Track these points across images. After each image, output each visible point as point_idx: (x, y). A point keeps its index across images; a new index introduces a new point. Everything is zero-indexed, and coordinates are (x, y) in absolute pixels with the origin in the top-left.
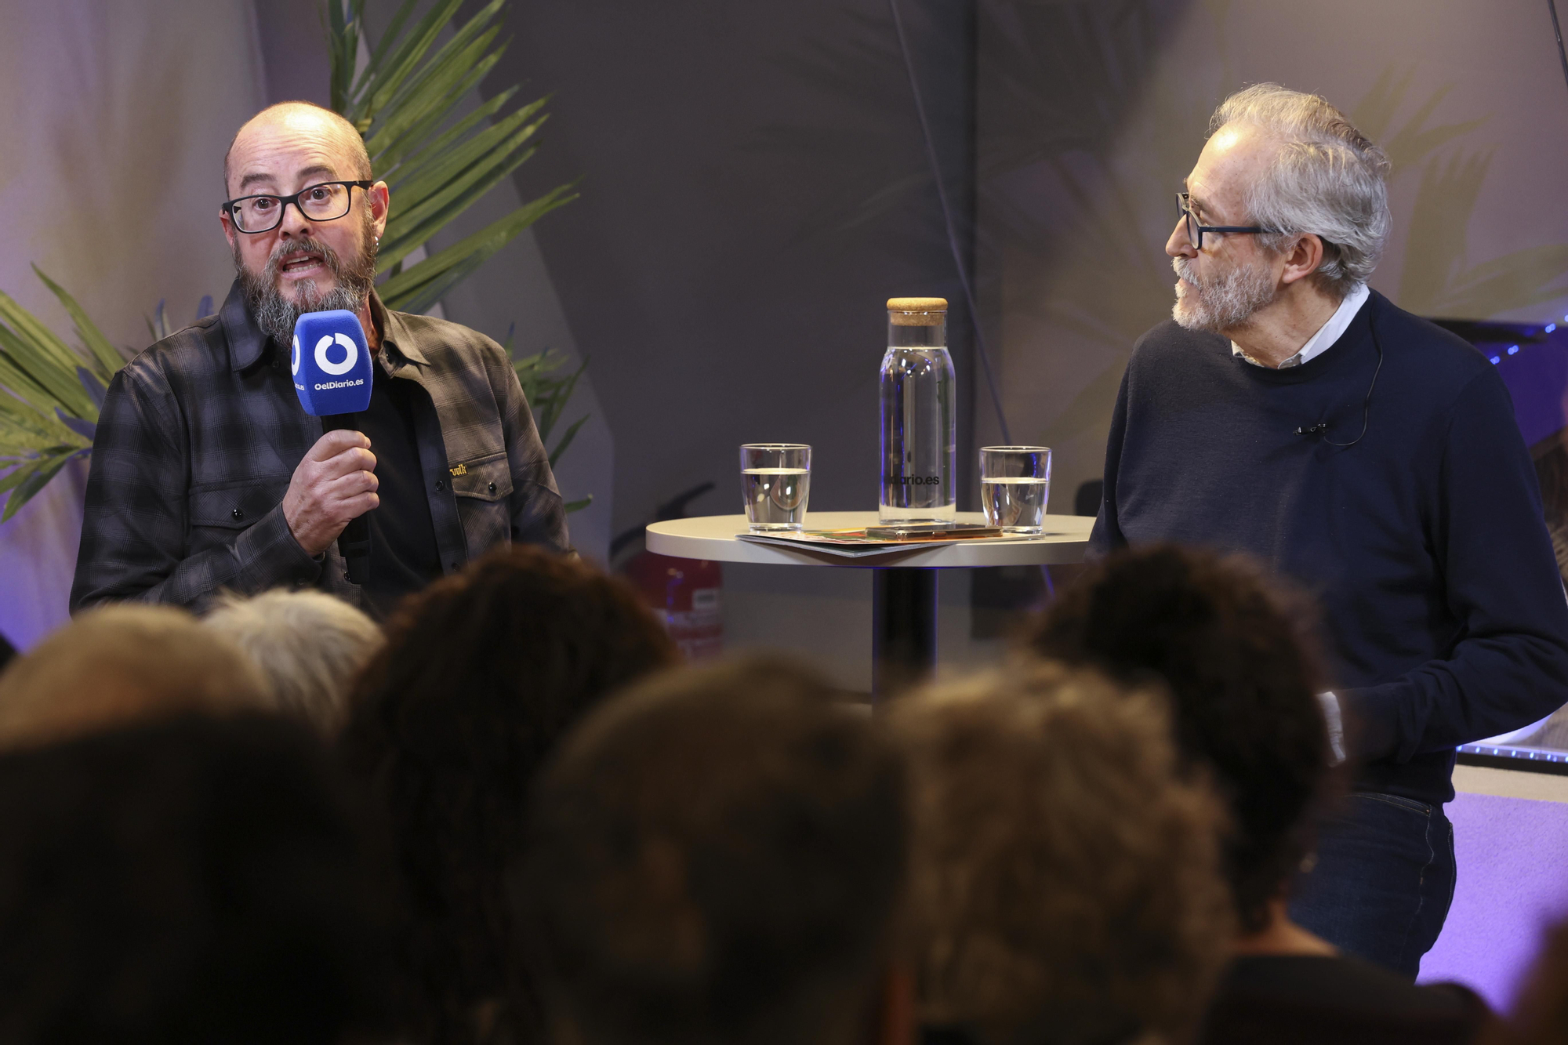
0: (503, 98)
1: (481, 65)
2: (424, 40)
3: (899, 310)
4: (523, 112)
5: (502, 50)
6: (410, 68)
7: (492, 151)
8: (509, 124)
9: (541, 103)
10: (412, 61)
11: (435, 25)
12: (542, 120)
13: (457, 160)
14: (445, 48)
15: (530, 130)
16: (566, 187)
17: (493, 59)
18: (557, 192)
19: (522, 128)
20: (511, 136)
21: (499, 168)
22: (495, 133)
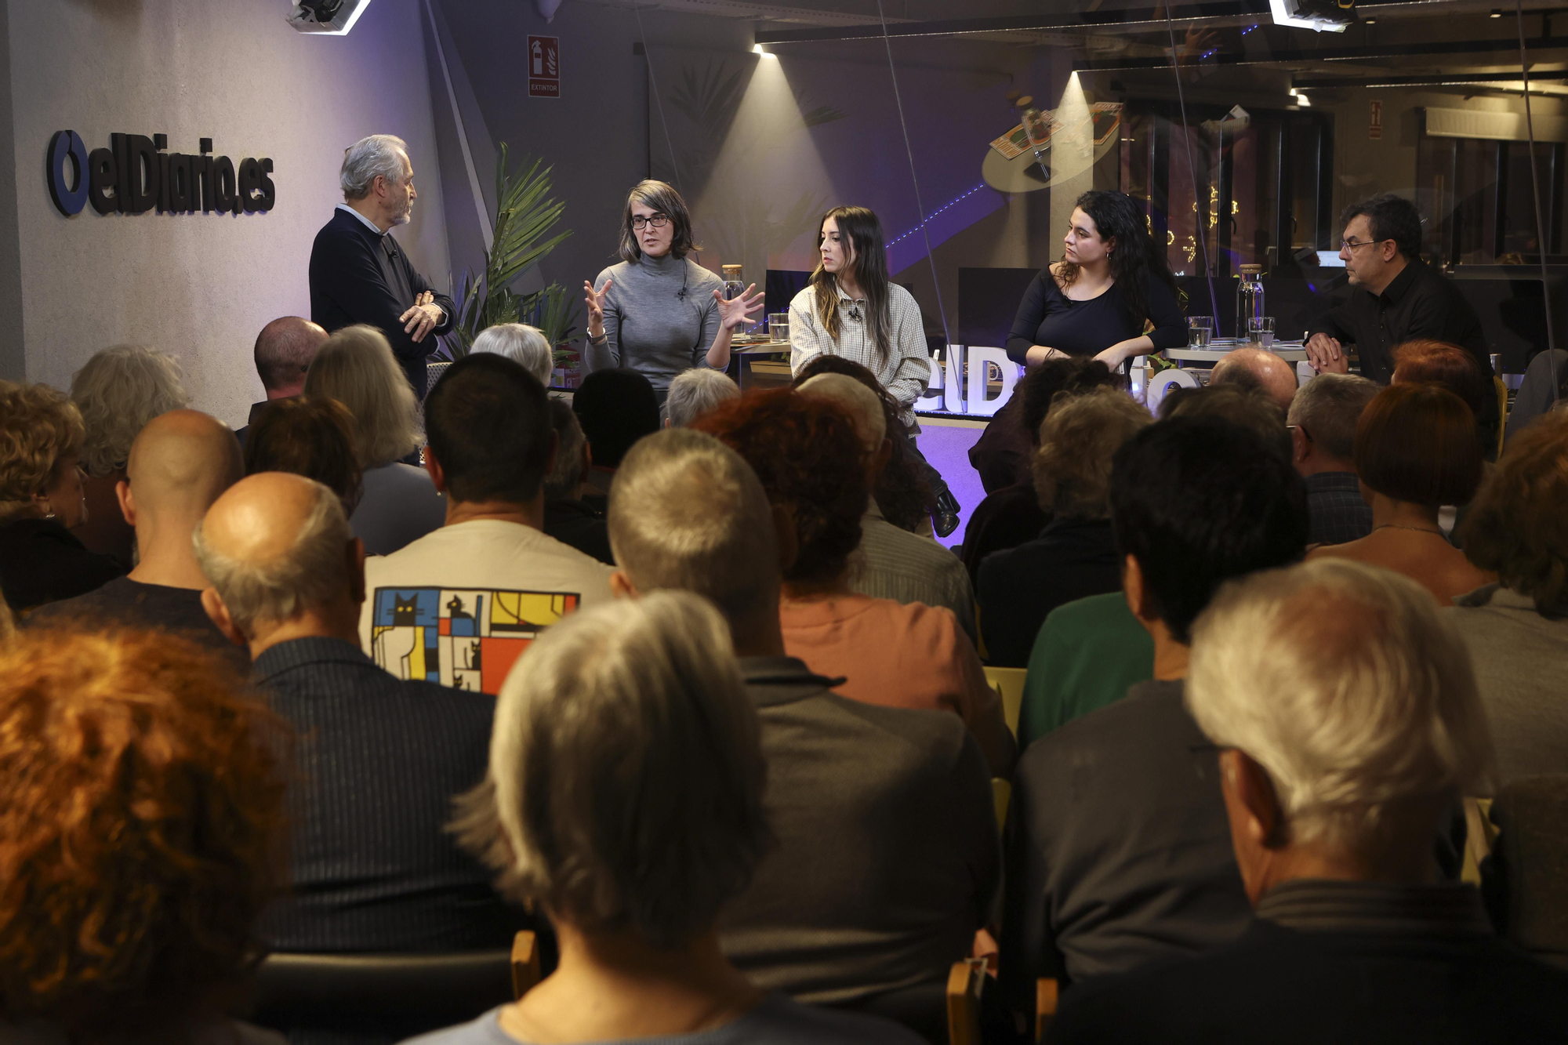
0: (551, 201)
1: (544, 190)
2: (523, 183)
3: (727, 269)
4: (557, 206)
5: (551, 185)
6: (519, 191)
7: (547, 218)
8: (553, 210)
9: (563, 202)
10: (520, 189)
11: (527, 177)
12: (563, 208)
13: (536, 221)
14: (531, 185)
15: (559, 211)
16: (569, 231)
17: (548, 188)
18: (566, 233)
19: (557, 211)
20: (553, 213)
21: (549, 224)
22: (548, 212)
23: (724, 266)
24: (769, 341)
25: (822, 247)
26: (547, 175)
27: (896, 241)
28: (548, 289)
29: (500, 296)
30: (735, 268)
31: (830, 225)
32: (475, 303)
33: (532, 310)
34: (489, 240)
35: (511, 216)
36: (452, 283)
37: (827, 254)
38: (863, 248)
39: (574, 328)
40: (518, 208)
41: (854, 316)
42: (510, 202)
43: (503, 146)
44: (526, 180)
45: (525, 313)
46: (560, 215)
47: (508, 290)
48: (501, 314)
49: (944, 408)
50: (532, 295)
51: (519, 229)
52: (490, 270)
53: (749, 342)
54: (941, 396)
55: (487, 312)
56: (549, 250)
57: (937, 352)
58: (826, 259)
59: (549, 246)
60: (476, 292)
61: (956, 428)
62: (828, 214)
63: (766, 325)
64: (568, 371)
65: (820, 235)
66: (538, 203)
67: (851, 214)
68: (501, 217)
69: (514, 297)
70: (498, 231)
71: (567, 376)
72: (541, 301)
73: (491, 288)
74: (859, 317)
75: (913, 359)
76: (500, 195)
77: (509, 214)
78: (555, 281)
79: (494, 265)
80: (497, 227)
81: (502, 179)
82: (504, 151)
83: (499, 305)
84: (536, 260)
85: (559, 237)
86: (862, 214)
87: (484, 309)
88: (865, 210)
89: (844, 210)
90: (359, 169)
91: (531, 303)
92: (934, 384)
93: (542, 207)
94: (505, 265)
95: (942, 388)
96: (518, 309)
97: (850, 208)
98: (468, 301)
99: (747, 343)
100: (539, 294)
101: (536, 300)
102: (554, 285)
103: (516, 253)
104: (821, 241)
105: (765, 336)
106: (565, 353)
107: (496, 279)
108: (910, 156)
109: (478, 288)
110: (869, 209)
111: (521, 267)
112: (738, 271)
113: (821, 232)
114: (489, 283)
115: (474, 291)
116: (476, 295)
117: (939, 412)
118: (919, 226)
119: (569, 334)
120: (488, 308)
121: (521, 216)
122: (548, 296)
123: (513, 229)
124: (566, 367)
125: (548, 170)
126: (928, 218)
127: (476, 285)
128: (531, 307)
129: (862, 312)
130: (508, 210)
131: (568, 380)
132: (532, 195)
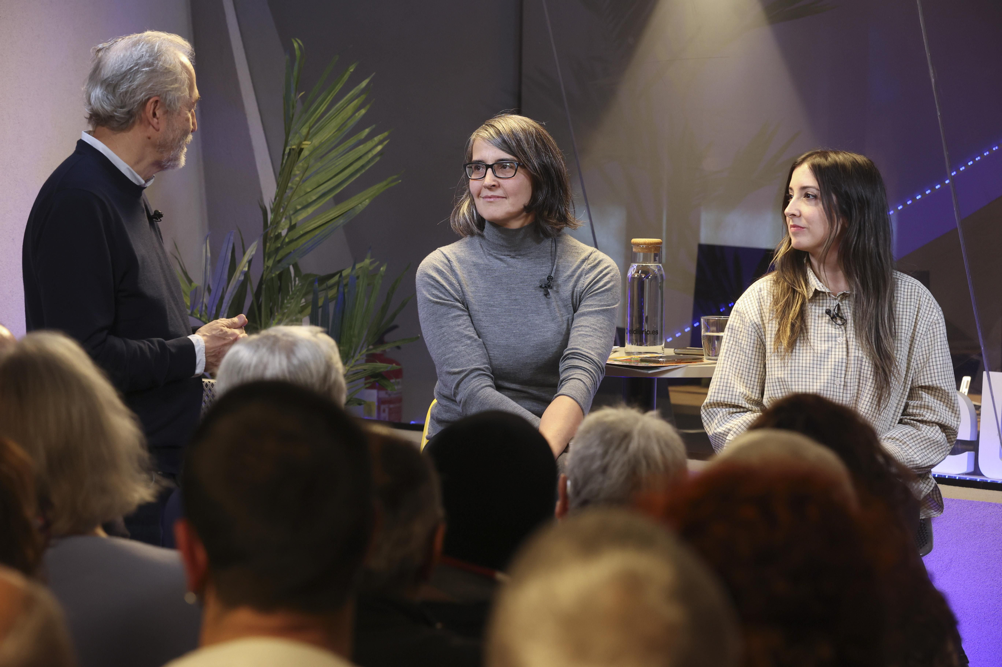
0: (367, 131)
1: (357, 114)
2: (325, 102)
3: (638, 245)
4: (377, 139)
5: (368, 107)
6: (318, 116)
7: (360, 158)
8: (370, 144)
9: (386, 134)
10: (320, 111)
11: (331, 94)
12: (385, 143)
13: (342, 162)
14: (337, 105)
15: (379, 148)
16: (395, 177)
17: (363, 111)
18: (390, 179)
19: (376, 147)
20: (370, 150)
21: (363, 167)
22: (362, 149)
23: (634, 240)
24: (701, 360)
25: (787, 210)
26: (363, 91)
27: (904, 204)
28: (358, 266)
29: (283, 276)
30: (651, 244)
31: (803, 176)
32: (243, 285)
33: (332, 299)
34: (269, 190)
35: (305, 153)
36: (209, 255)
37: (796, 219)
38: (855, 213)
39: (395, 327)
40: (316, 141)
41: (835, 316)
42: (304, 131)
43: (296, 45)
44: (330, 98)
45: (320, 303)
46: (380, 153)
47: (296, 266)
48: (283, 302)
49: (977, 471)
50: (333, 276)
51: (316, 173)
52: (269, 237)
53: (669, 359)
54: (973, 453)
55: (263, 299)
56: (361, 207)
57: (966, 380)
58: (794, 226)
59: (361, 201)
60: (246, 269)
61: (996, 505)
62: (799, 159)
63: (696, 332)
64: (383, 394)
65: (787, 192)
66: (348, 134)
67: (836, 162)
68: (289, 153)
69: (304, 278)
70: (283, 176)
71: (381, 402)
72: (346, 285)
73: (270, 263)
74: (841, 318)
75: (928, 389)
76: (288, 121)
77: (301, 150)
78: (369, 255)
79: (276, 228)
80: (283, 170)
81: (293, 95)
82: (298, 53)
83: (280, 289)
84: (341, 221)
85: (377, 186)
86: (855, 164)
87: (258, 295)
88: (860, 159)
89: (824, 155)
90: (124, 87)
91: (331, 287)
92: (964, 434)
93: (352, 141)
94: (292, 228)
95: (974, 439)
96: (310, 297)
97: (836, 153)
98: (233, 282)
99: (667, 362)
100: (344, 273)
101: (338, 283)
102: (367, 261)
103: (310, 210)
104: (787, 199)
105: (695, 350)
106: (382, 367)
107: (277, 250)
108: (932, 75)
109: (250, 262)
110: (864, 155)
111: (317, 232)
112: (657, 248)
113: (788, 188)
114: (267, 255)
115: (243, 266)
116: (246, 274)
117: (968, 478)
118: (942, 182)
119: (387, 337)
120: (263, 293)
121: (321, 153)
122: (358, 277)
123: (308, 174)
124: (381, 388)
125: (364, 84)
126: (957, 170)
127: (246, 259)
128: (332, 293)
129: (848, 313)
130: (301, 143)
131: (383, 407)
132: (338, 121)
